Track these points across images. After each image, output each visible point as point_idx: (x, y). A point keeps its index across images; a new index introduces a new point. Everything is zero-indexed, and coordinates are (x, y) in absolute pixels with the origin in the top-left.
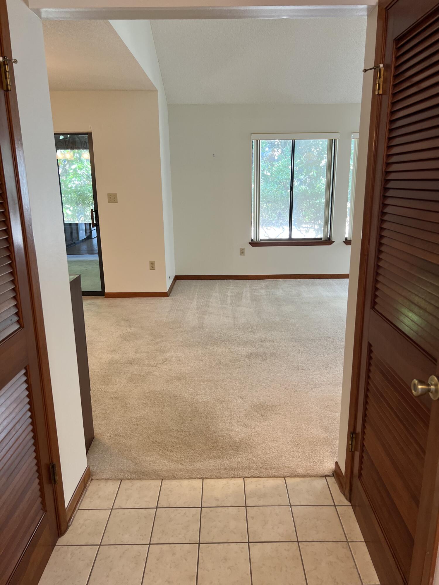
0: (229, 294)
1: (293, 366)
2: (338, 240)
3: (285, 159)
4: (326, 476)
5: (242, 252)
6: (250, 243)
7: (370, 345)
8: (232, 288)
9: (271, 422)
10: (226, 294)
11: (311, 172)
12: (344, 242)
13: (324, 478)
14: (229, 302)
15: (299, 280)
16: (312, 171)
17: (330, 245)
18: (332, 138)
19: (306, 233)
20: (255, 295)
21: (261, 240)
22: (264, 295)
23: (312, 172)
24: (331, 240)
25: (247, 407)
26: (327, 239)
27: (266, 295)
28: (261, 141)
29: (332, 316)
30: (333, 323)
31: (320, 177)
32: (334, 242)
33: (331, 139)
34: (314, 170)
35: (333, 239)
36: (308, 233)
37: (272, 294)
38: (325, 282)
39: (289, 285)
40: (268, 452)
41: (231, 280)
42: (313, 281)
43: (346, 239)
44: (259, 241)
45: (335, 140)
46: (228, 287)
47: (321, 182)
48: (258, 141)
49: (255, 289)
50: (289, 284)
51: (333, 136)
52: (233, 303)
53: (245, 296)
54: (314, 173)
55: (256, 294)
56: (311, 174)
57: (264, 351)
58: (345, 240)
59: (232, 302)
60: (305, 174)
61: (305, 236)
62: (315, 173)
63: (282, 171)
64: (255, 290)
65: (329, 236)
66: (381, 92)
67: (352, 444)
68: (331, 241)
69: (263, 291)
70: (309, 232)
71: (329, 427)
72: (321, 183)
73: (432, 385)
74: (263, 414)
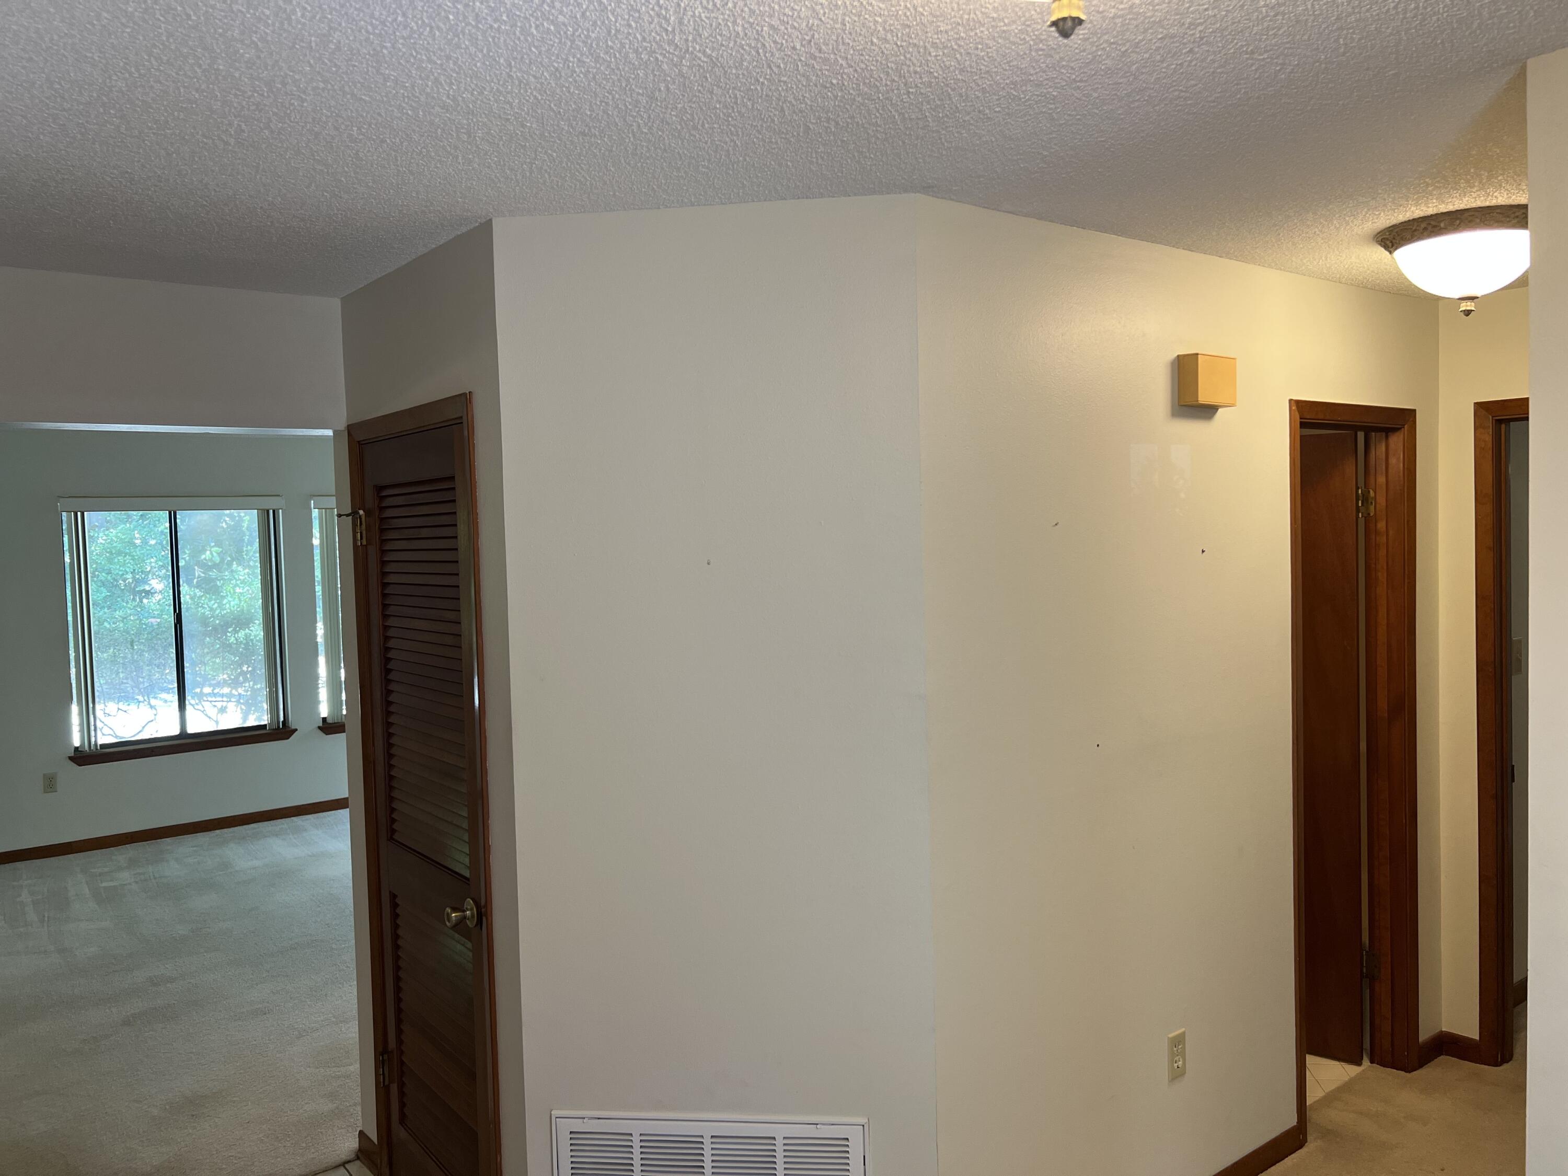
0: (25, 897)
1: (243, 1013)
2: (303, 724)
3: (128, 525)
4: (343, 1164)
5: (50, 783)
6: (71, 758)
7: (393, 896)
8: (29, 881)
9: (217, 1120)
10: (18, 899)
11: (203, 551)
12: (319, 728)
13: (342, 1168)
14: (32, 916)
15: (218, 831)
16: (206, 550)
17: (288, 738)
18: (267, 508)
19: (219, 715)
20: (105, 888)
21: (103, 746)
22: (130, 884)
23: (208, 552)
24: (289, 727)
25: (155, 1112)
26: (279, 727)
27: (136, 882)
28: (85, 513)
29: (314, 896)
30: (319, 909)
31: (232, 564)
32: (296, 730)
33: (264, 510)
34: (213, 547)
35: (293, 724)
36: (224, 714)
37: (152, 877)
38: (285, 826)
39: (195, 848)
40: (224, 1166)
41: (18, 865)
42: (255, 828)
43: (324, 719)
44: (97, 749)
45: (274, 512)
46: (15, 883)
47: (236, 577)
48: (79, 514)
49: (100, 874)
50: (192, 847)
51: (270, 503)
52: (46, 919)
53: (77, 895)
54: (211, 553)
55: (104, 884)
56: (203, 557)
57: (166, 1002)
58: (321, 724)
59: (44, 916)
60: (187, 558)
61: (217, 722)
62: (215, 554)
63: (119, 553)
64: (100, 876)
65: (282, 719)
66: (364, 543)
67: (383, 1074)
68: (288, 729)
69: (125, 876)
70: (226, 712)
71: (337, 1091)
72: (236, 580)
73: (467, 910)
74: (194, 1113)
